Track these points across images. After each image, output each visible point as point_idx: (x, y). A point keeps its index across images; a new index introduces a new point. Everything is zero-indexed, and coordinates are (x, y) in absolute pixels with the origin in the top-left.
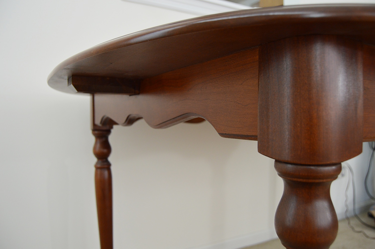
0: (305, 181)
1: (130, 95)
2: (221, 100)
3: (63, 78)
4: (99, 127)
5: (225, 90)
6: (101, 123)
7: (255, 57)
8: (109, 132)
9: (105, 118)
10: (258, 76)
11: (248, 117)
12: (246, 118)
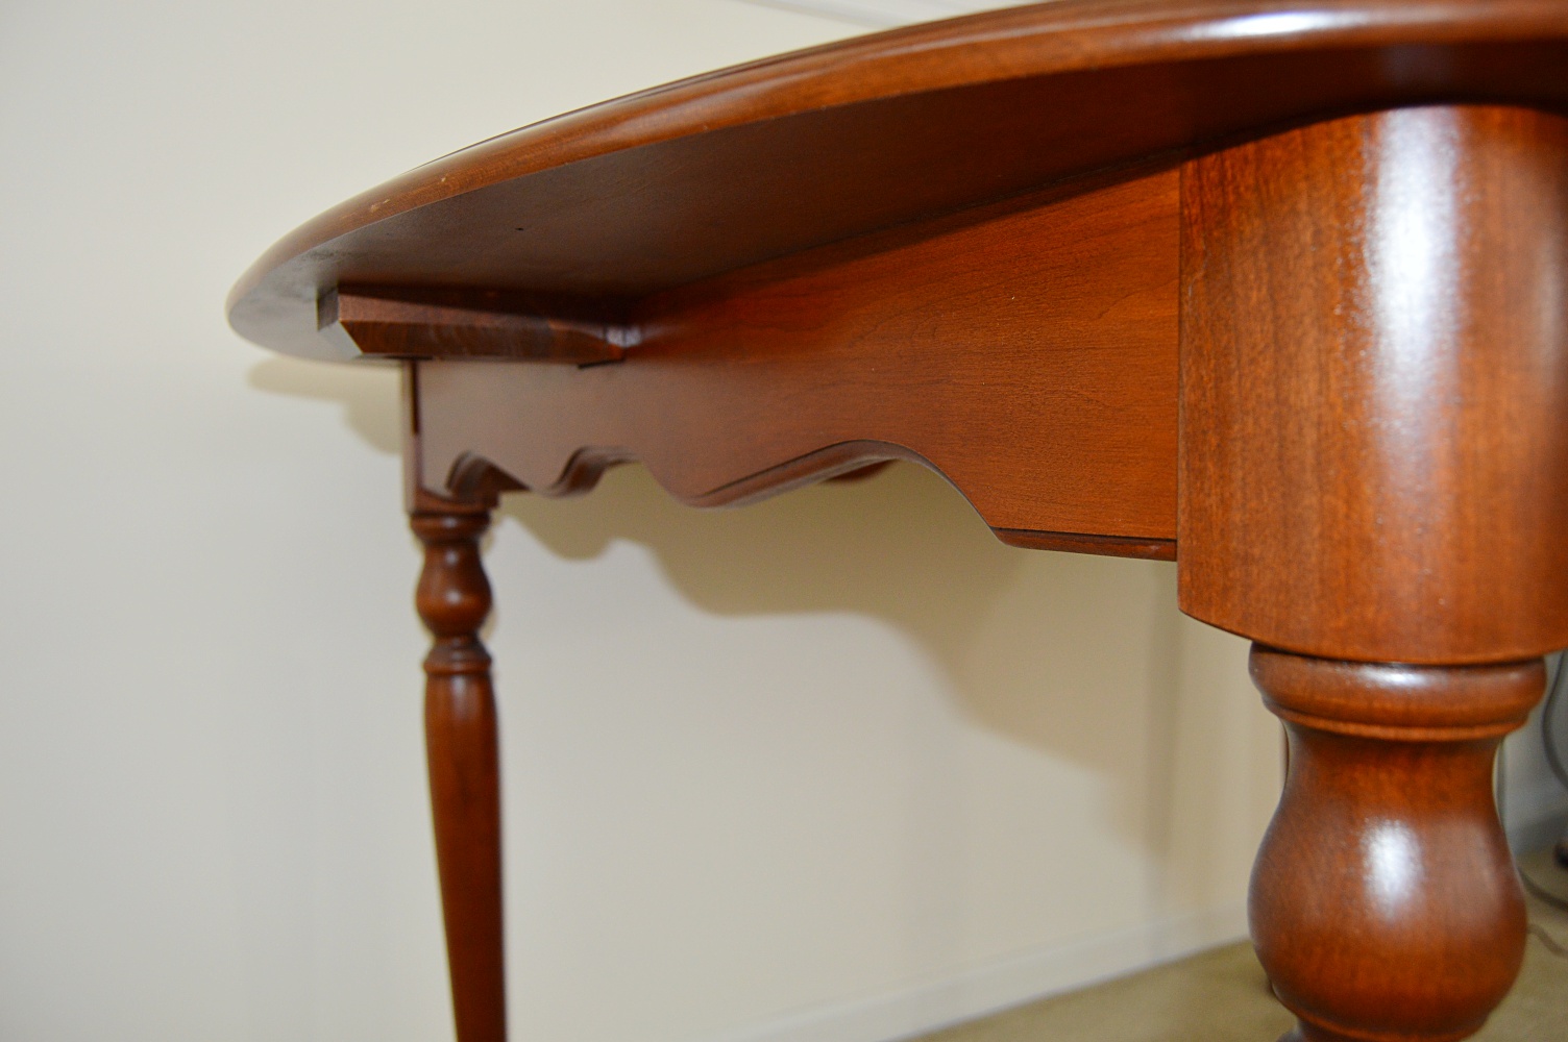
0: (1391, 733)
1: (582, 366)
2: (1005, 385)
3: (298, 296)
4: (443, 500)
5: (1021, 343)
6: (450, 484)
7: (1162, 197)
8: (479, 521)
9: (467, 462)
10: (1176, 281)
11: (1131, 458)
12: (1119, 462)
